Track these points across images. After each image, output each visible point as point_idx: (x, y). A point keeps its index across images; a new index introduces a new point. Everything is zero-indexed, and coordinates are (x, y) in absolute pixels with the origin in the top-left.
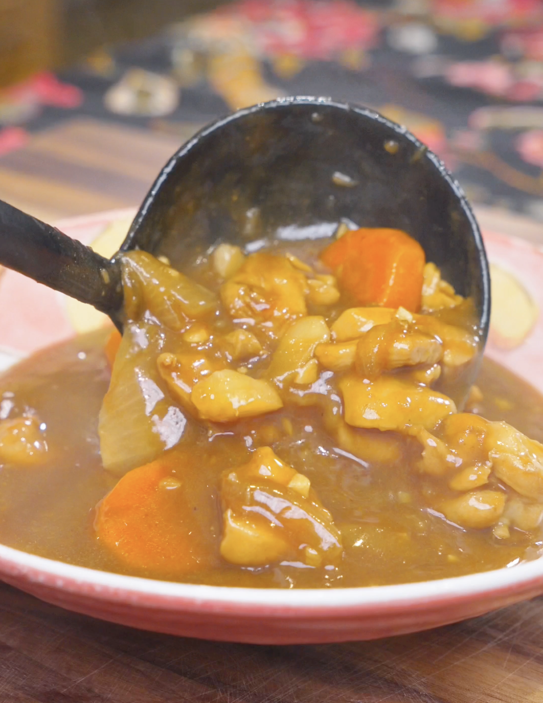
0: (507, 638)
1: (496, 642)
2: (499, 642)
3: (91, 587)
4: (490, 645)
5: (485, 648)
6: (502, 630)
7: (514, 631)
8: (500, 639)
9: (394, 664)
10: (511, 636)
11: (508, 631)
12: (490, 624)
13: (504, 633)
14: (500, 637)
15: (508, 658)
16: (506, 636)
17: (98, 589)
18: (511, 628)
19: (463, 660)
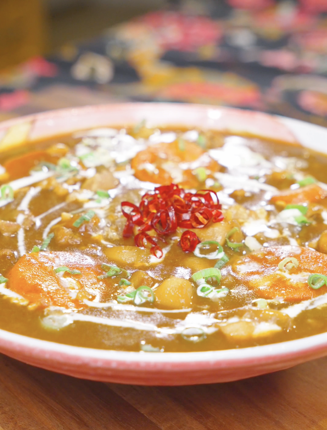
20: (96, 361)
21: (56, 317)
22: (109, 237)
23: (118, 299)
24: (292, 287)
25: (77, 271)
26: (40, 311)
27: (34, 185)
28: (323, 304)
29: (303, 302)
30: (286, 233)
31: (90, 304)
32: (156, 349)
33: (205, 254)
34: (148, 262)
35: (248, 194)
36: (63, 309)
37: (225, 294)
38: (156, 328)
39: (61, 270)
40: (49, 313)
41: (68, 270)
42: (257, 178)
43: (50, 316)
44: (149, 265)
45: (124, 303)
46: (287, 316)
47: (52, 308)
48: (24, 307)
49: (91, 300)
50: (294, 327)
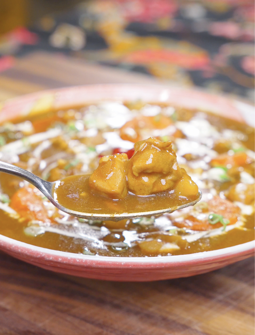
20: (49, 256)
21: (34, 228)
26: (26, 224)
30: (211, 185)
31: (60, 221)
32: (92, 254)
36: (40, 223)
38: (96, 240)
40: (32, 225)
42: (205, 145)
43: (32, 227)
46: (186, 240)
47: (34, 222)
48: (16, 220)
49: (61, 218)
50: (189, 247)
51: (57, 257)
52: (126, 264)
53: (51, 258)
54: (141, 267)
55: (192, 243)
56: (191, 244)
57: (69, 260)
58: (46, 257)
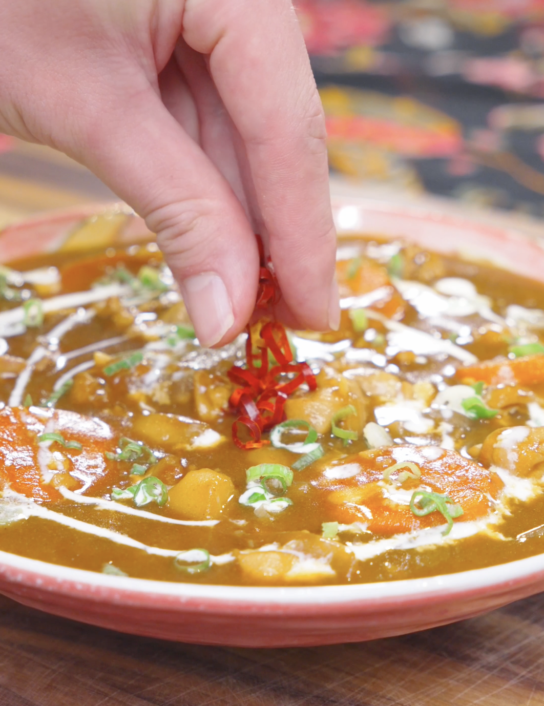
0: (530, 675)
1: (518, 679)
2: (522, 679)
3: (72, 585)
4: (513, 682)
5: (507, 686)
6: (525, 666)
7: (538, 667)
8: (523, 676)
9: (410, 702)
10: (535, 673)
11: (531, 668)
12: (513, 659)
13: (528, 670)
14: (524, 673)
15: (531, 696)
16: (530, 672)
17: (79, 587)
18: (535, 664)
19: (483, 698)
20: (15, 572)
22: (155, 399)
23: (113, 494)
24: (387, 508)
25: (74, 444)
27: (87, 307)
28: (430, 545)
29: (396, 536)
31: (68, 495)
33: (287, 443)
34: (191, 444)
35: (422, 361)
37: (281, 507)
39: (47, 439)
41: (60, 439)
44: (192, 449)
45: (118, 501)
46: (353, 554)
49: (72, 489)
50: (358, 572)
51: (32, 576)
52: (192, 602)
53: (19, 578)
54: (229, 611)
55: (369, 561)
56: (363, 565)
57: (60, 585)
58: (8, 574)
